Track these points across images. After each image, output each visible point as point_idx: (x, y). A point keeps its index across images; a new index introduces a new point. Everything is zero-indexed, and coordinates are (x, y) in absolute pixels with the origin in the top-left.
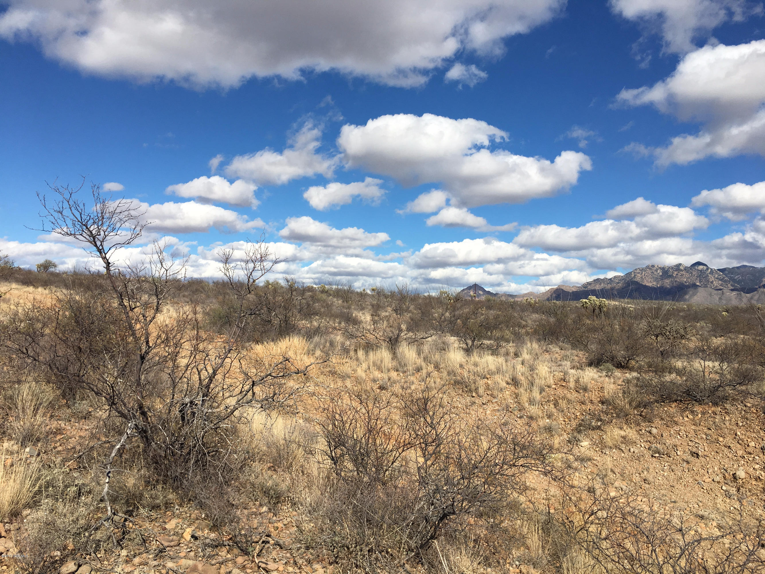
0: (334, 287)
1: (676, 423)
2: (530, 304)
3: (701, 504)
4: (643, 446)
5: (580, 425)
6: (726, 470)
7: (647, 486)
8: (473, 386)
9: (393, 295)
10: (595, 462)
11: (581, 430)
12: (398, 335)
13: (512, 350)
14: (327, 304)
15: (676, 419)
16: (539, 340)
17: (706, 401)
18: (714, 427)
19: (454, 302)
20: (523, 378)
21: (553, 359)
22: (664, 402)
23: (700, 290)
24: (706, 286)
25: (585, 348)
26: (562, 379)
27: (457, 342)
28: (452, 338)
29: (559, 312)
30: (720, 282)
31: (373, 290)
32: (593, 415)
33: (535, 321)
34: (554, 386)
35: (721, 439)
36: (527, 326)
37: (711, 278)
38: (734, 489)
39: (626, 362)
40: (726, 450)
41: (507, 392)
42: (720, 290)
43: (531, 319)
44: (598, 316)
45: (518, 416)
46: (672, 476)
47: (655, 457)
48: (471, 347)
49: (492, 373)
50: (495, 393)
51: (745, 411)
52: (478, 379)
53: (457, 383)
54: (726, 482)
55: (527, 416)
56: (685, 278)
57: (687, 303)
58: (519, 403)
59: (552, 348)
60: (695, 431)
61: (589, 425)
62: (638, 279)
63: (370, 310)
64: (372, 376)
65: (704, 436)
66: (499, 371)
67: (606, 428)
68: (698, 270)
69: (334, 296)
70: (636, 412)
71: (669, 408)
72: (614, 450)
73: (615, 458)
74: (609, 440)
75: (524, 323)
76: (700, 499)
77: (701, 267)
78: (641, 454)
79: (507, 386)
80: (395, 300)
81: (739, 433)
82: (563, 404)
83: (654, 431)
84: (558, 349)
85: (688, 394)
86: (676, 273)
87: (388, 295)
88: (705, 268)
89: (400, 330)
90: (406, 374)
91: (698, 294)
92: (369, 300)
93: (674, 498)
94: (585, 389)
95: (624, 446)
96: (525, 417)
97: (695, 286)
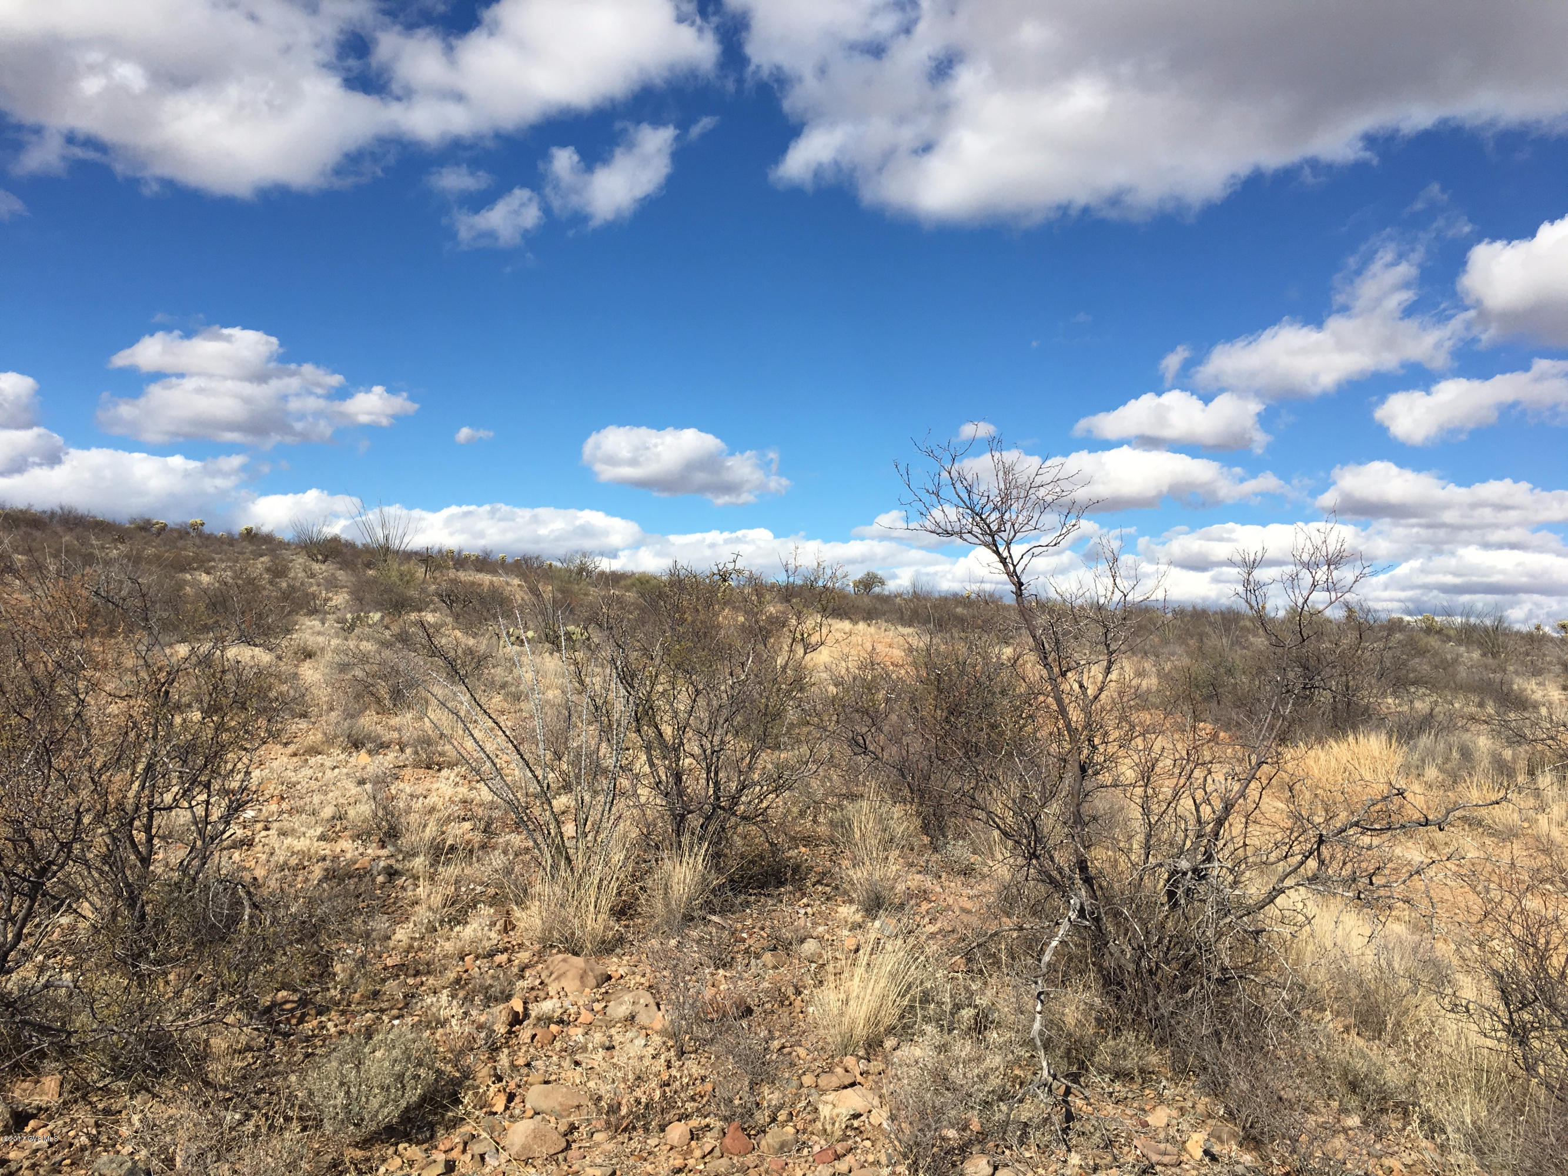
0: (1459, 620)
14: (1444, 661)
69: (1460, 642)
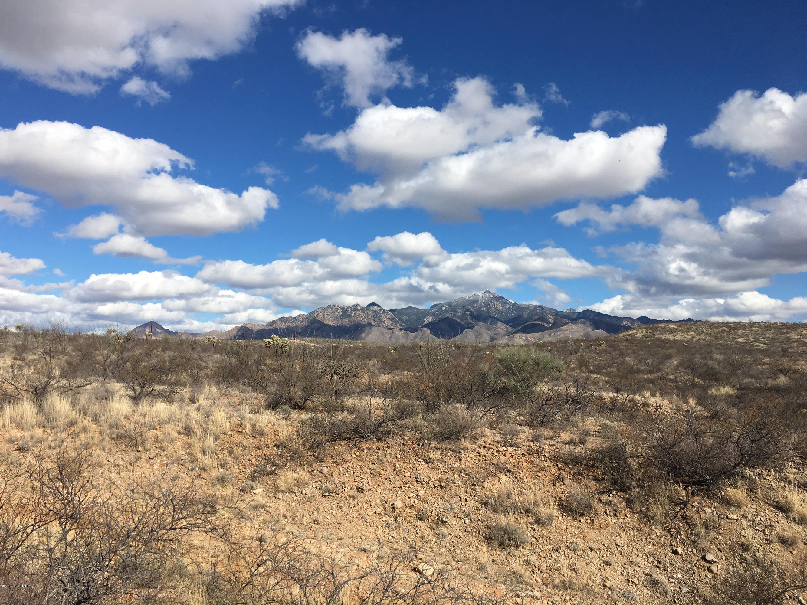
1: (345, 461)
2: (212, 344)
3: (363, 538)
4: (314, 486)
5: (255, 471)
6: (386, 502)
7: (317, 526)
8: (139, 441)
9: (45, 334)
10: (267, 509)
11: (255, 477)
12: (47, 384)
13: (187, 396)
15: (345, 457)
16: (218, 383)
17: (372, 437)
18: (377, 461)
19: (124, 342)
20: (197, 427)
21: (231, 404)
22: (335, 441)
23: (374, 329)
24: (379, 326)
25: (264, 389)
26: (238, 425)
27: (123, 389)
28: (119, 384)
29: (241, 352)
30: (391, 322)
31: (18, 328)
32: (268, 460)
33: (216, 362)
34: (230, 433)
35: (383, 472)
36: (206, 368)
37: (384, 318)
38: (393, 519)
39: (303, 402)
40: (386, 482)
41: (179, 443)
42: (391, 329)
43: (212, 360)
44: (280, 356)
45: (190, 468)
46: (340, 512)
47: (325, 496)
48: (139, 394)
49: (161, 423)
50: (165, 444)
51: (403, 444)
52: (145, 430)
53: (119, 436)
54: (386, 513)
55: (199, 468)
56: (361, 318)
57: (363, 341)
58: (192, 454)
59: (231, 391)
60: (361, 467)
61: (264, 470)
62: (320, 318)
63: (13, 352)
64: (8, 436)
65: (369, 471)
66: (169, 420)
67: (281, 472)
68: (373, 310)
70: (309, 453)
71: (339, 446)
72: (287, 494)
73: (287, 502)
74: (282, 484)
75: (204, 364)
76: (363, 533)
77: (375, 308)
78: (313, 495)
79: (179, 436)
80: (48, 340)
81: (397, 465)
82: (238, 451)
83: (325, 470)
84: (237, 393)
85: (355, 432)
86: (354, 313)
87: (39, 334)
88: (379, 308)
89: (50, 377)
90: (56, 430)
91: (372, 333)
92: (12, 340)
93: (340, 535)
94: (262, 434)
95: (296, 488)
96: (197, 469)
97: (370, 325)
